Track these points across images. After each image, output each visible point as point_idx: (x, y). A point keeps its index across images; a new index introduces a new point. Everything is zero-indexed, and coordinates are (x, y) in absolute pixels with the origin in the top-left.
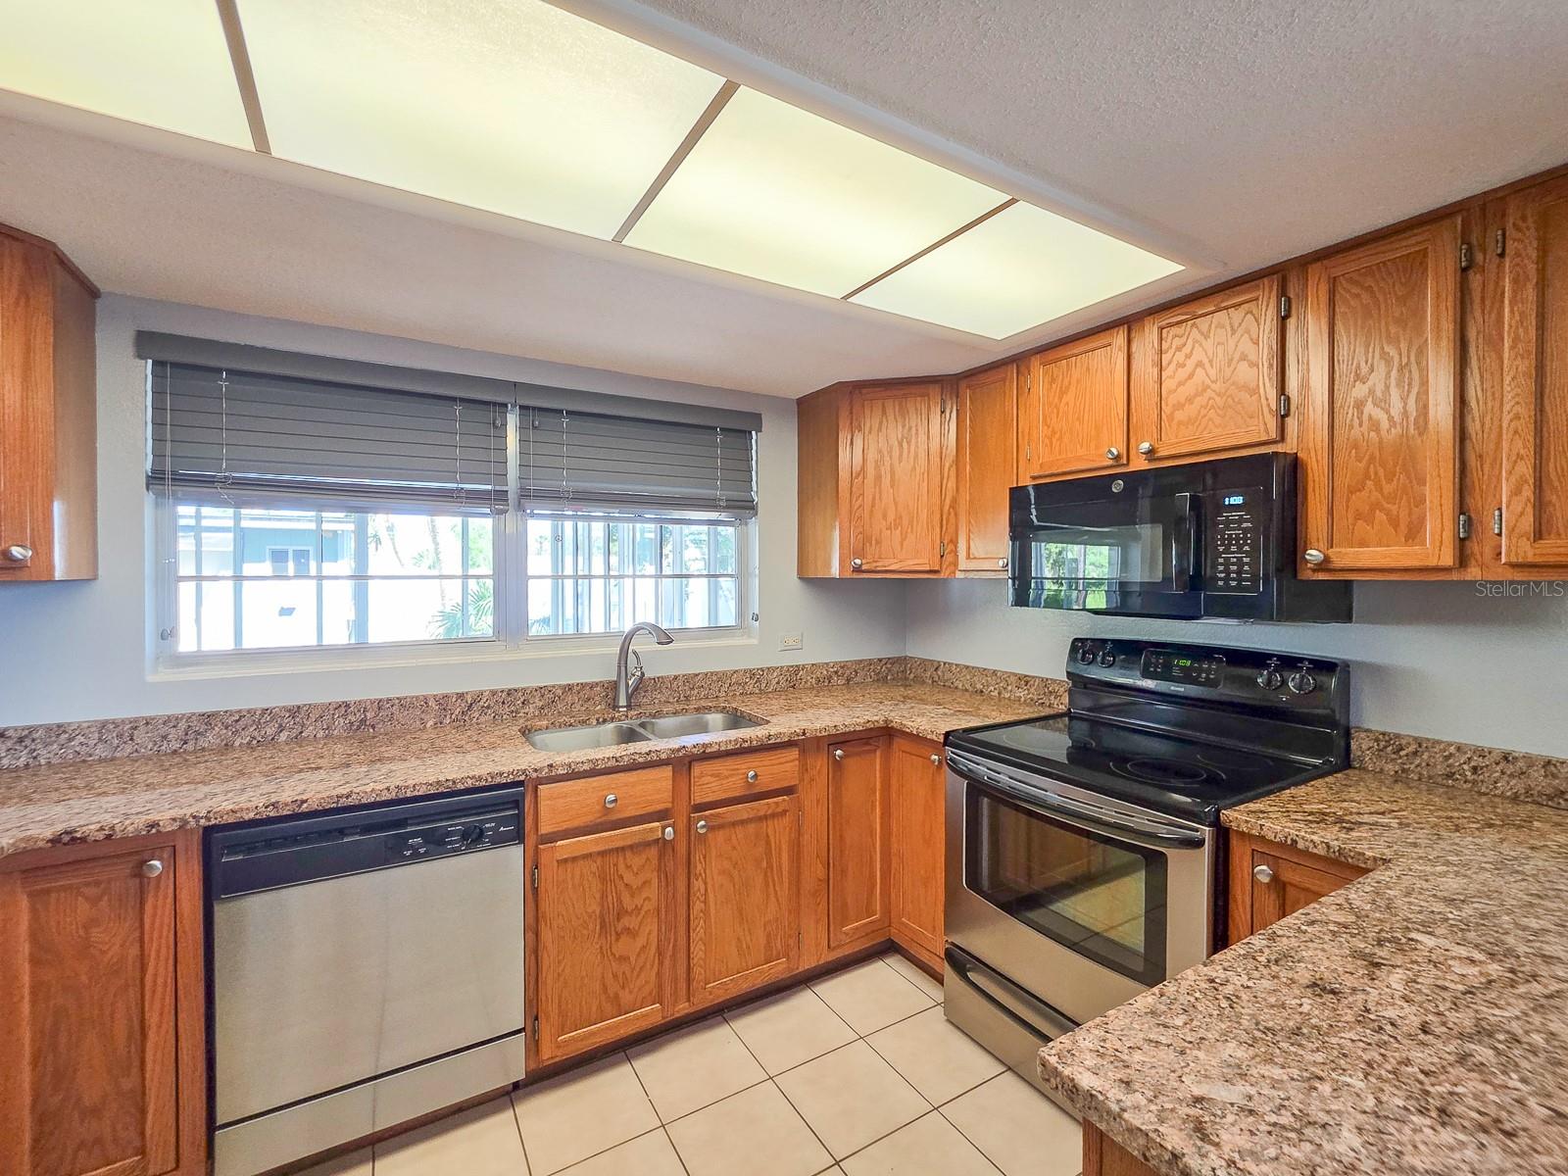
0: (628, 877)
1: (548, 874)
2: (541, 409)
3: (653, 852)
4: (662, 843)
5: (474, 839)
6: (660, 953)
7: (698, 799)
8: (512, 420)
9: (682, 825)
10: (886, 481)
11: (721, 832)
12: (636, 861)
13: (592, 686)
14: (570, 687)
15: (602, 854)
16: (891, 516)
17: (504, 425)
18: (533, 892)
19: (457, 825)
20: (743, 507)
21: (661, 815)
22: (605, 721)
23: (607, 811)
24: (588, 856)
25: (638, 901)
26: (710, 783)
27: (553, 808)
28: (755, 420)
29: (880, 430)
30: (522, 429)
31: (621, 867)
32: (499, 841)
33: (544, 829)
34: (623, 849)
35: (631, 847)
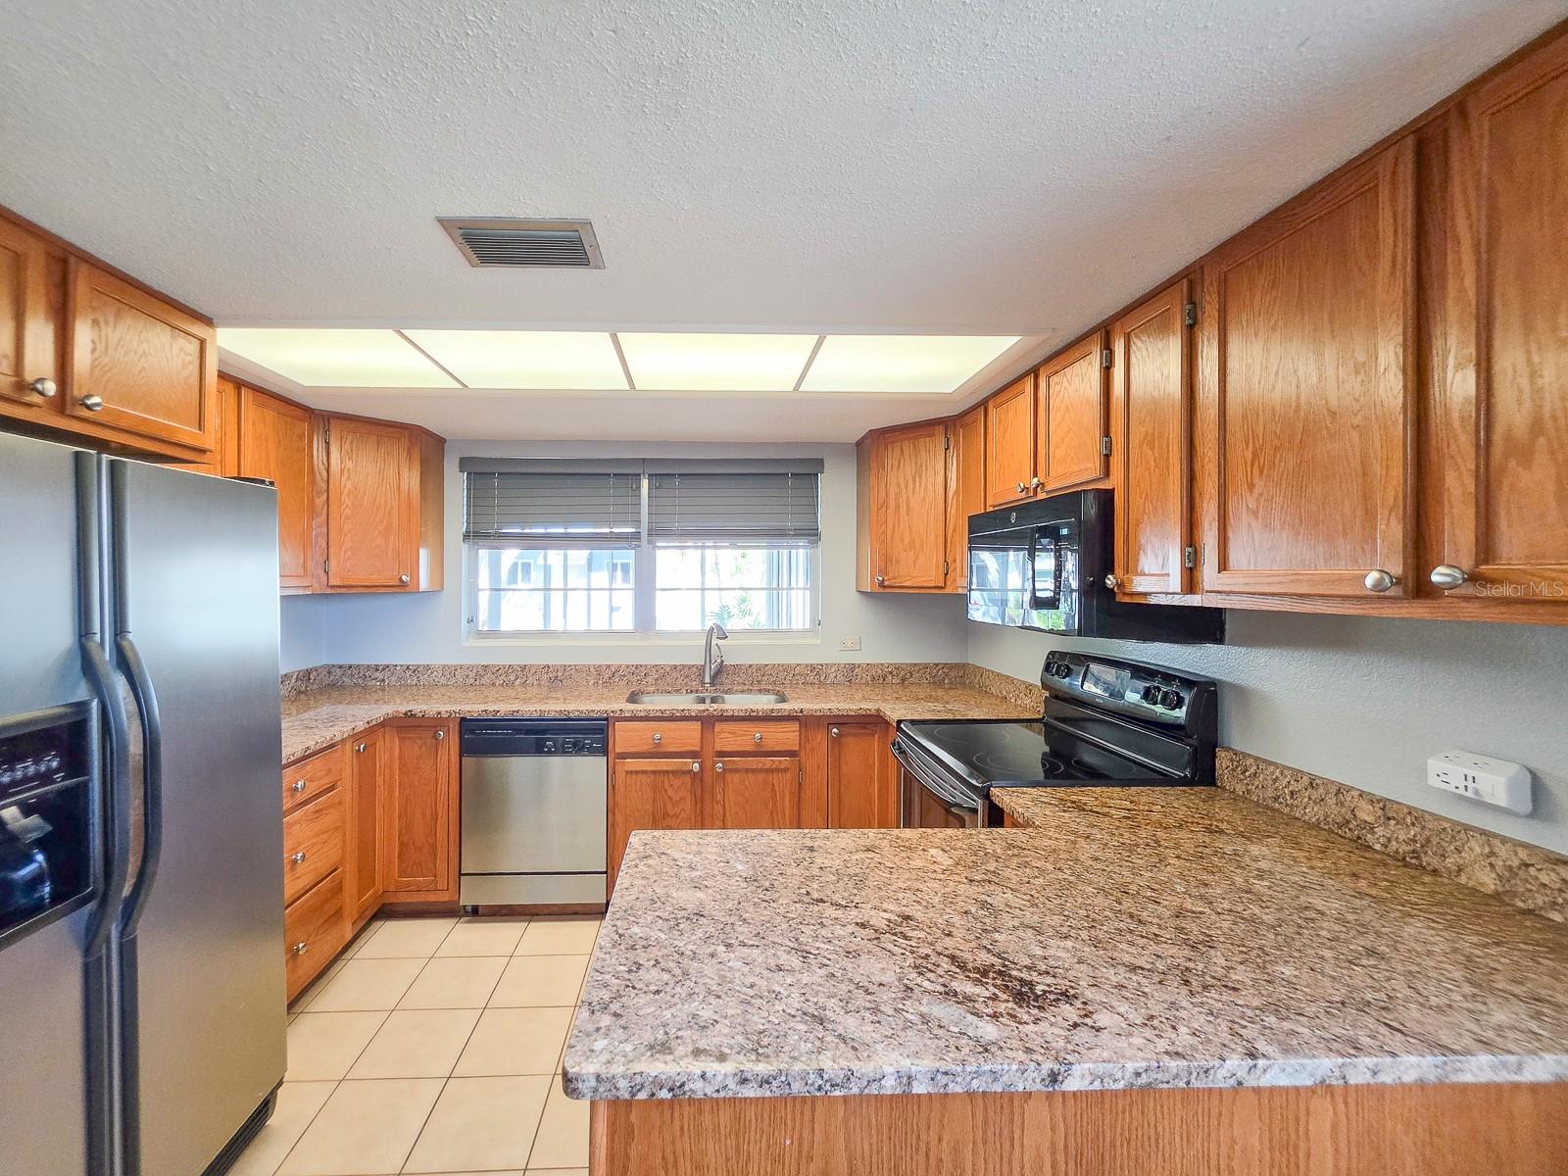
0: (671, 792)
1: (620, 777)
2: (660, 475)
3: (685, 778)
4: (692, 773)
5: (578, 749)
7: (718, 747)
8: (645, 483)
9: (707, 764)
10: (903, 511)
11: (737, 775)
12: (677, 782)
13: (690, 667)
14: (675, 667)
15: (654, 772)
16: (907, 540)
17: (639, 488)
18: (611, 787)
19: (570, 738)
20: (811, 533)
21: (694, 755)
22: (692, 692)
23: (657, 745)
24: (645, 772)
25: (677, 810)
26: (727, 738)
27: (624, 737)
28: (819, 463)
29: (899, 467)
30: (652, 489)
31: (666, 784)
32: (593, 752)
33: (618, 750)
34: (668, 772)
35: (673, 772)
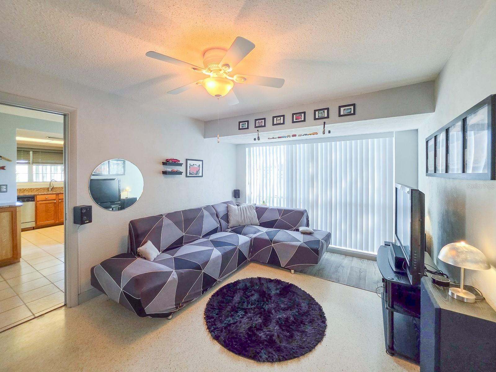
0: (49, 206)
1: (38, 205)
2: (35, 151)
3: (53, 204)
4: (54, 203)
5: (28, 201)
6: (54, 215)
8: (31, 153)
9: (57, 201)
13: (45, 188)
14: (41, 188)
18: (36, 207)
19: (26, 199)
21: (54, 200)
23: (46, 198)
24: (44, 203)
25: (51, 209)
27: (39, 198)
30: (33, 154)
32: (32, 201)
33: (37, 200)
34: (49, 203)
